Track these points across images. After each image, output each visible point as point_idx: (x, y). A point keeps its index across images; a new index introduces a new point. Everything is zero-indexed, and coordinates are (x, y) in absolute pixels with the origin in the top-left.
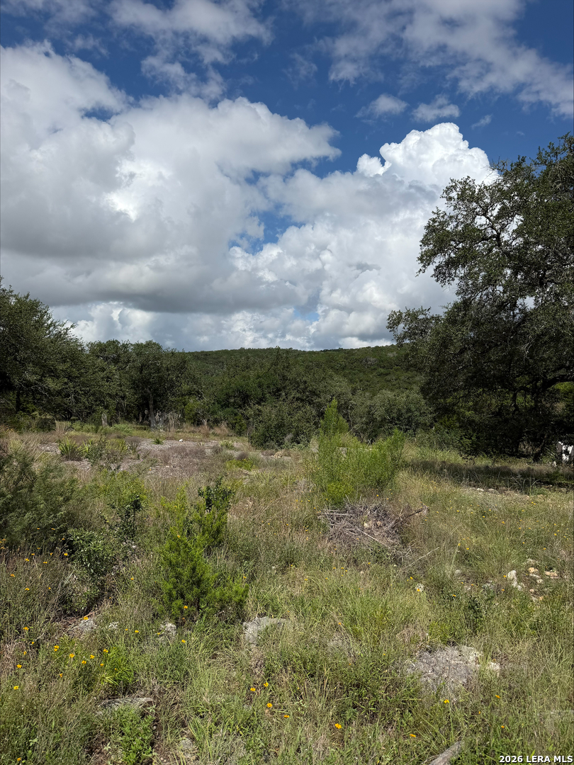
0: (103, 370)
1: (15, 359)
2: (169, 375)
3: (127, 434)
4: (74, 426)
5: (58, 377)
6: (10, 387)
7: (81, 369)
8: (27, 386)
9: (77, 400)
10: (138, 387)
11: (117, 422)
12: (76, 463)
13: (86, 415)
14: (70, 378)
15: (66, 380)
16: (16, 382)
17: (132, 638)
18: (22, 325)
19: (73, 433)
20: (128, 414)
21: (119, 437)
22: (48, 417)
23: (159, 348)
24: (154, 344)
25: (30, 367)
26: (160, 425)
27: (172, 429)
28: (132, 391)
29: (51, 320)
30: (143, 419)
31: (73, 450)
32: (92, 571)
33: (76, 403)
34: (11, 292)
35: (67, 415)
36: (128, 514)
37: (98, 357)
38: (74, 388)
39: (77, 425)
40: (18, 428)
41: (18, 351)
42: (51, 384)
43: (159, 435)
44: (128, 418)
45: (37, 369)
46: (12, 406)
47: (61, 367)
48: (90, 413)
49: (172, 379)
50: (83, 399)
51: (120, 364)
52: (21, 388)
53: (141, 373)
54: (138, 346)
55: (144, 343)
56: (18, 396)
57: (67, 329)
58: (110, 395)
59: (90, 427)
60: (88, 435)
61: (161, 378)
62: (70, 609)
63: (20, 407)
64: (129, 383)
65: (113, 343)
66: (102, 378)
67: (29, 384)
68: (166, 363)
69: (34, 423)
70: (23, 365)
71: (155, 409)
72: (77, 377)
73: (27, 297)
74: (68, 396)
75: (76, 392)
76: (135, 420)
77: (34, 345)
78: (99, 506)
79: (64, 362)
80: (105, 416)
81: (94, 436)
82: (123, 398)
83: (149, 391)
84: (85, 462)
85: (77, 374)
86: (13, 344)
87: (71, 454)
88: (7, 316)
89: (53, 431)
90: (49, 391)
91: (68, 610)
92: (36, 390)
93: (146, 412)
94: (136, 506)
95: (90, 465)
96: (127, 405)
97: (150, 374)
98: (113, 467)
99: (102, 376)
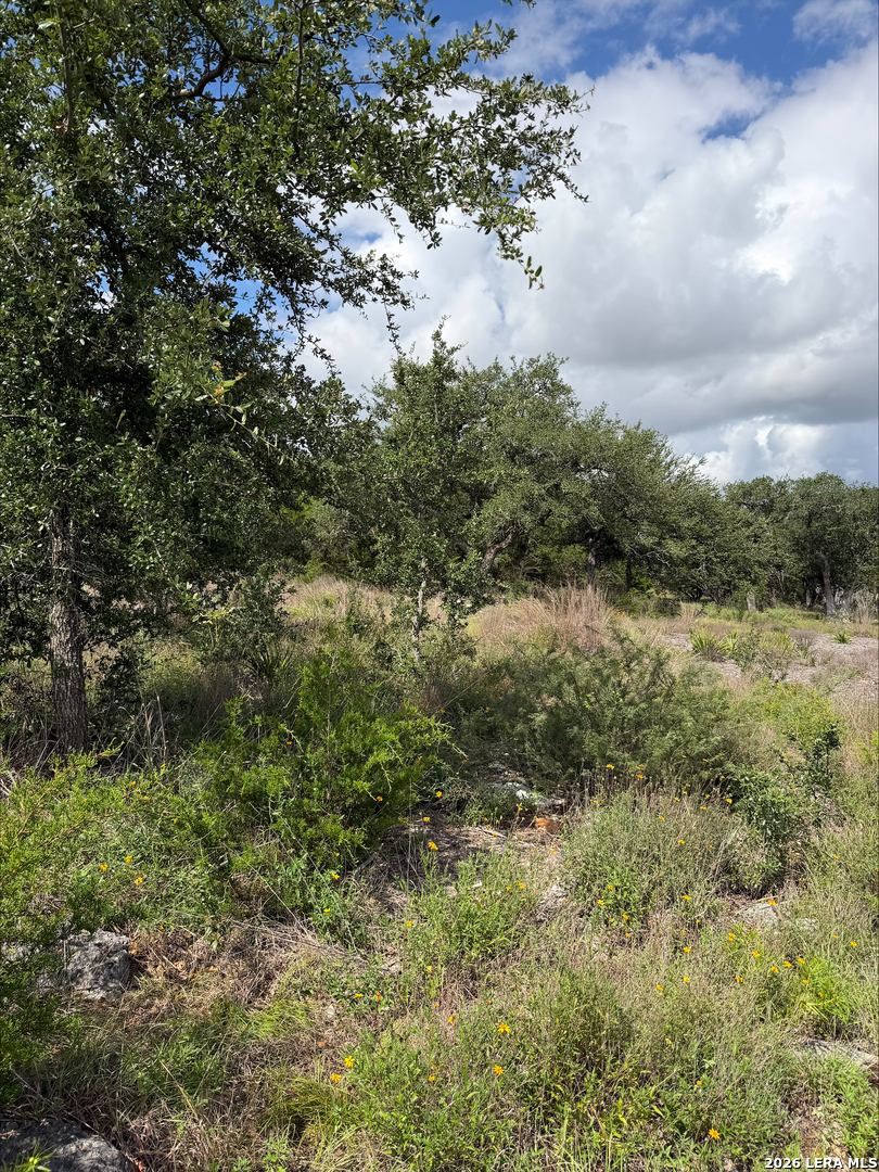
0: (748, 524)
1: (624, 516)
2: (857, 527)
3: (788, 625)
4: (706, 610)
5: (682, 539)
6: (619, 555)
7: (715, 525)
8: (641, 553)
9: (711, 572)
10: (804, 549)
11: (770, 605)
12: (717, 665)
13: (724, 594)
14: (699, 538)
15: (694, 542)
16: (627, 547)
17: (842, 952)
18: (633, 467)
19: (706, 620)
20: (788, 593)
21: (776, 629)
22: (668, 596)
23: (840, 482)
24: (831, 477)
25: (645, 526)
26: (844, 612)
27: (865, 619)
28: (794, 556)
29: (671, 455)
30: (812, 602)
31: (711, 646)
32: (769, 832)
33: (710, 576)
34: (618, 422)
35: (696, 594)
36: (817, 753)
37: (740, 504)
38: (706, 553)
39: (711, 608)
40: (631, 610)
41: (627, 505)
42: (675, 549)
43: (842, 629)
44: (788, 601)
45: (654, 529)
46: (621, 581)
47: (687, 523)
48: (728, 591)
49: (862, 537)
50: (719, 570)
51: (774, 514)
52: (633, 555)
53: (809, 526)
54: (804, 483)
55: (813, 477)
56: (628, 566)
57: (694, 467)
58: (761, 564)
59: (730, 612)
60: (729, 624)
61: (843, 535)
62: (737, 882)
63: (631, 583)
64: (789, 544)
65: (763, 482)
66: (748, 537)
67: (643, 550)
68: (852, 507)
69: (652, 604)
70: (635, 523)
71: (832, 584)
72: (709, 537)
73: (637, 428)
74: (697, 565)
75: (708, 560)
76: (799, 603)
77: (649, 494)
78: (767, 734)
79: (691, 516)
80: (751, 597)
81: (738, 625)
82: (779, 567)
83: (822, 556)
84: (730, 665)
85: (709, 533)
86: (621, 496)
87: (708, 651)
88: (614, 458)
89: (677, 618)
90: (670, 558)
91: (734, 885)
92: (653, 558)
93: (818, 590)
94: (832, 741)
95: (739, 670)
96: (786, 578)
97: (824, 527)
98: (777, 675)
99: (747, 534)
